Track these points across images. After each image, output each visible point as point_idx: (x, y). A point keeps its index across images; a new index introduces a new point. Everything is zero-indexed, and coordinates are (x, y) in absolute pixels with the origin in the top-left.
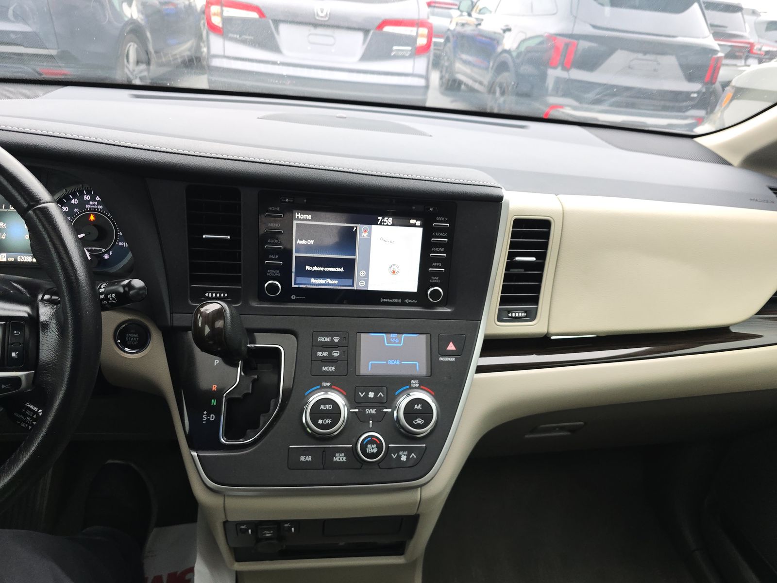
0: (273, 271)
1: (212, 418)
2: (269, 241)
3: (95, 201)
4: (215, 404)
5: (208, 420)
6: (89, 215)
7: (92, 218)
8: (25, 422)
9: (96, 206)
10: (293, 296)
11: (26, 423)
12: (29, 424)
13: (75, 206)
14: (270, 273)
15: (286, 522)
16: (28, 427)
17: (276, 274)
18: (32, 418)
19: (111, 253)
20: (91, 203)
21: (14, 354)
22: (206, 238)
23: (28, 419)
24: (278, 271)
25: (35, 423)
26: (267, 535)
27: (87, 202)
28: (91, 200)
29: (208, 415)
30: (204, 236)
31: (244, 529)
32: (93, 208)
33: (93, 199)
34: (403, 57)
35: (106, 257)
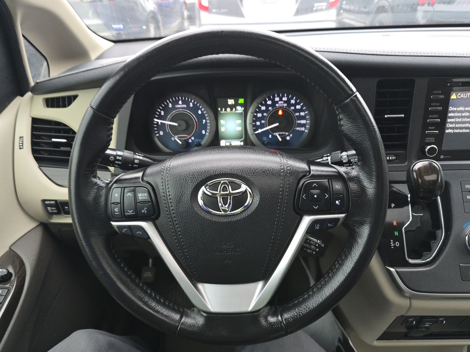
0: (430, 139)
1: (398, 245)
2: (430, 116)
3: (282, 100)
4: (397, 235)
5: (395, 246)
6: (278, 111)
7: (280, 113)
8: (310, 249)
9: (282, 105)
10: (442, 156)
11: (312, 250)
12: (313, 251)
13: (269, 105)
14: (428, 140)
15: (441, 317)
16: (312, 253)
17: (432, 141)
18: (315, 246)
19: (291, 135)
20: (280, 102)
21: (337, 202)
22: (388, 118)
23: (313, 247)
24: (434, 138)
25: (317, 250)
26: (426, 325)
27: (277, 102)
28: (280, 101)
29: (394, 243)
30: (386, 116)
31: (412, 321)
32: (280, 106)
33: (281, 100)
34: (322, 10)
35: (288, 138)
